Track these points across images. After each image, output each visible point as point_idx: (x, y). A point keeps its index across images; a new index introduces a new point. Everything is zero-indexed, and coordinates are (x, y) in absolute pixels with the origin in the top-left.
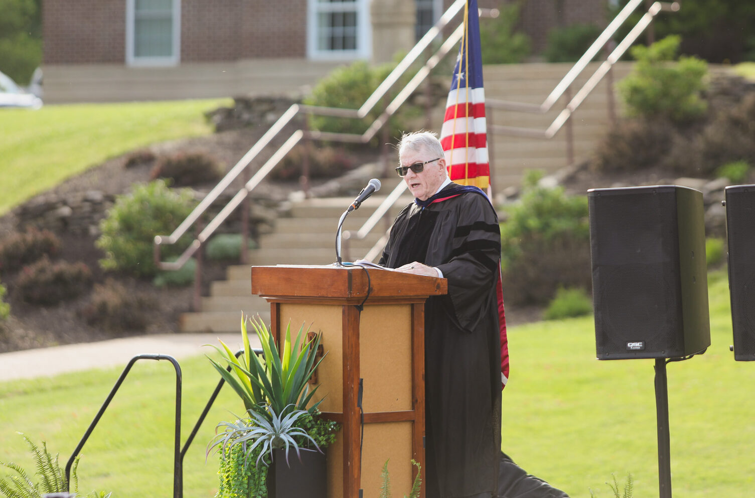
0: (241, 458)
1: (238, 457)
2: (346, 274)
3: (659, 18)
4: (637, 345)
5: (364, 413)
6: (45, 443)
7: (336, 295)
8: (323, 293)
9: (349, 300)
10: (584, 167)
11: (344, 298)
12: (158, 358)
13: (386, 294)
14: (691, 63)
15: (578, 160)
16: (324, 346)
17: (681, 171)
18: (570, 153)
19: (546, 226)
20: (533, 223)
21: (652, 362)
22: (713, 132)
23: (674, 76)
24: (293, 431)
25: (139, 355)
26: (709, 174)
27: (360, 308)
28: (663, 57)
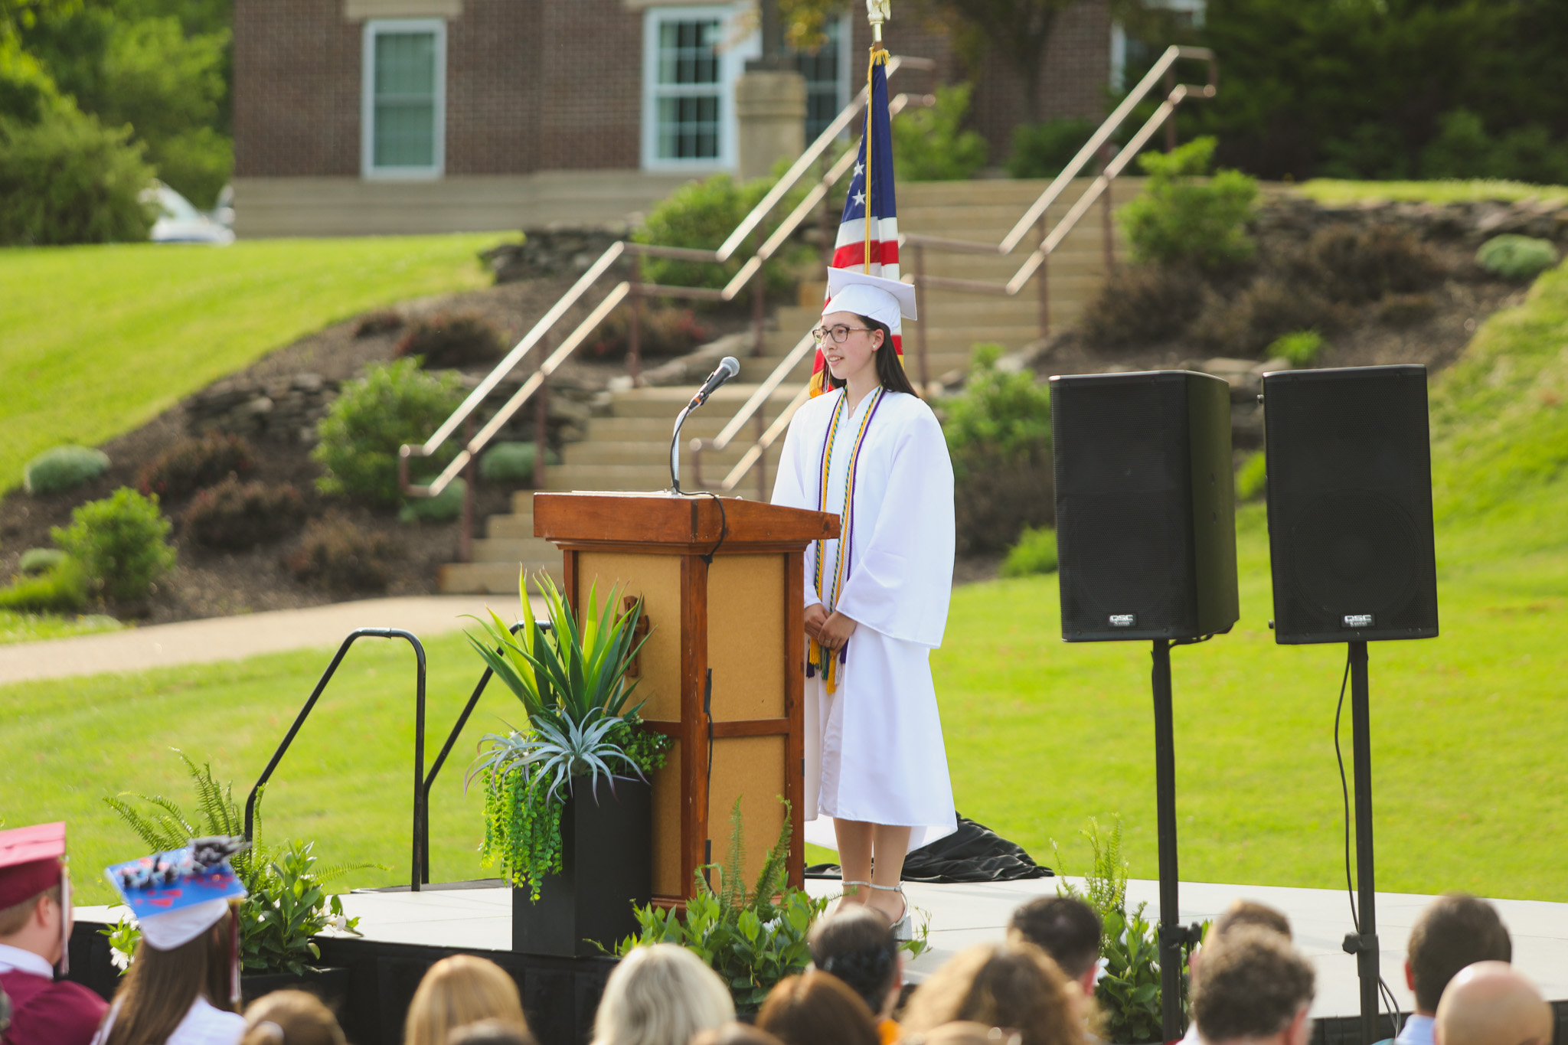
0: (520, 791)
1: (517, 789)
2: (689, 507)
3: (1185, 107)
4: (1125, 619)
5: (714, 721)
6: (208, 766)
7: (671, 539)
8: (650, 536)
9: (691, 547)
10: (1066, 340)
11: (685, 543)
12: (389, 635)
13: (748, 538)
14: (1232, 179)
15: (1056, 330)
16: (650, 618)
17: (1215, 347)
18: (1044, 319)
19: (1006, 431)
20: (986, 427)
21: (1149, 645)
22: (1264, 289)
23: (1205, 200)
24: (601, 749)
25: (360, 630)
26: (1258, 352)
27: (708, 560)
28: (1189, 170)
